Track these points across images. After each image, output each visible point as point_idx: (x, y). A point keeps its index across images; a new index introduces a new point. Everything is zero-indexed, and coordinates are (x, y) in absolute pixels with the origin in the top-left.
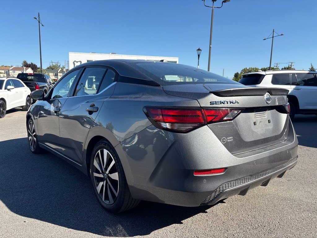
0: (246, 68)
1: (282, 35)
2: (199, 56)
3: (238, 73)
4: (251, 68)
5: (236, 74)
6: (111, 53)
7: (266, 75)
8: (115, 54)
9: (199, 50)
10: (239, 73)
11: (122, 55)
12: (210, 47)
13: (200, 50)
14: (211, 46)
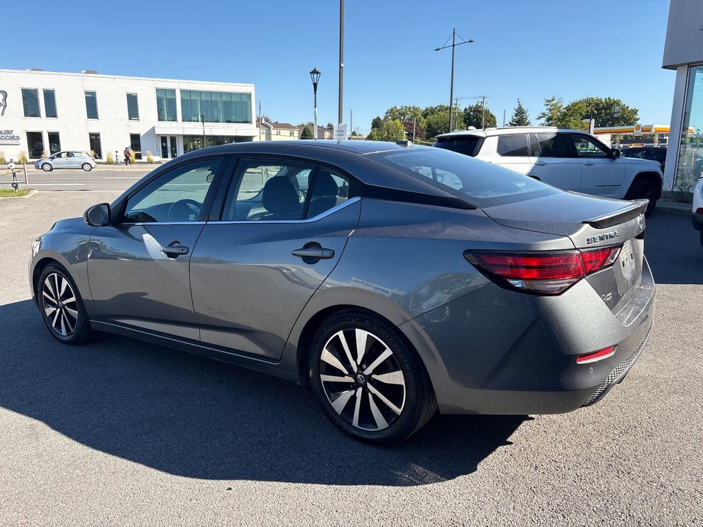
0: (395, 107)
1: (471, 41)
2: (315, 85)
3: (378, 118)
4: (406, 107)
5: (374, 120)
6: (83, 72)
7: (487, 137)
8: (96, 73)
9: (315, 72)
10: (382, 118)
11: (115, 76)
12: (341, 67)
13: (318, 73)
14: (342, 65)
